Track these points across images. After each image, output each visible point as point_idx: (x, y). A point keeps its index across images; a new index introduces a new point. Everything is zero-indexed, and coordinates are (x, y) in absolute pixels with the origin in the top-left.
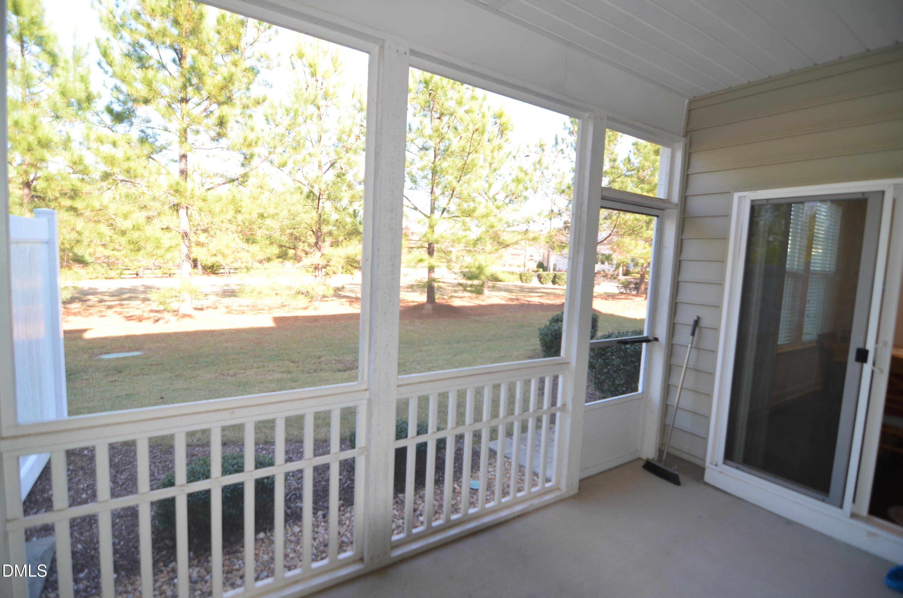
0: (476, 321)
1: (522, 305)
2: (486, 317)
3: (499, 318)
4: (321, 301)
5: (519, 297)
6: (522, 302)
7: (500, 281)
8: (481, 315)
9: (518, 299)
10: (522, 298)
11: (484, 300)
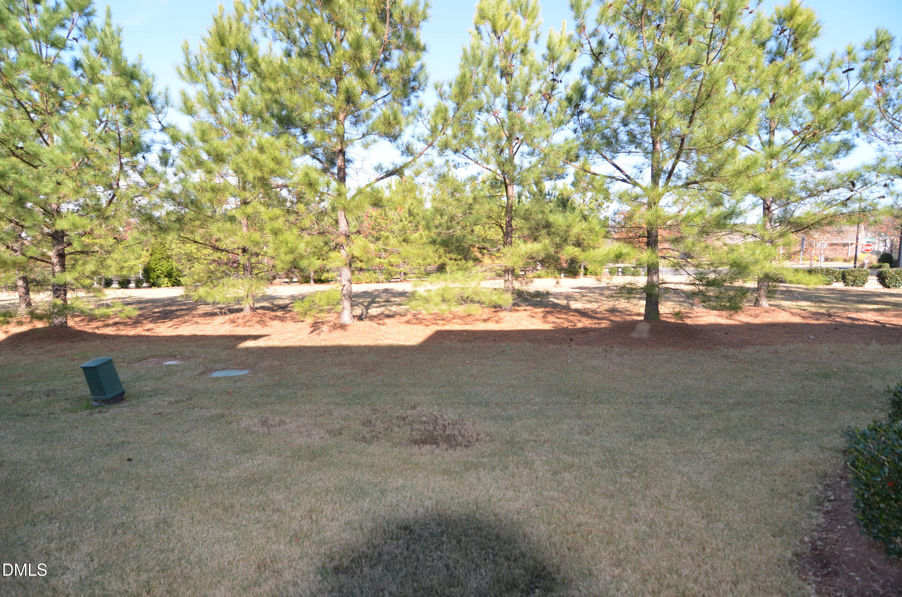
0: (726, 357)
1: (838, 327)
2: (749, 350)
3: (777, 352)
4: (510, 311)
5: (832, 311)
6: (838, 319)
7: (781, 282)
8: (741, 344)
9: (830, 315)
10: (840, 312)
11: (757, 316)
